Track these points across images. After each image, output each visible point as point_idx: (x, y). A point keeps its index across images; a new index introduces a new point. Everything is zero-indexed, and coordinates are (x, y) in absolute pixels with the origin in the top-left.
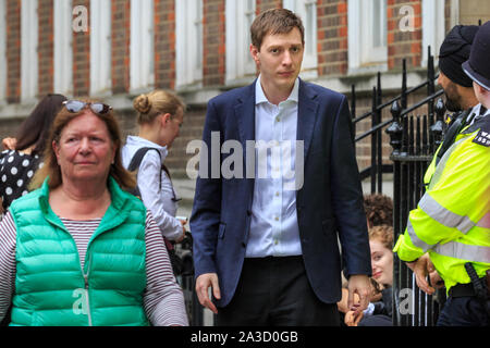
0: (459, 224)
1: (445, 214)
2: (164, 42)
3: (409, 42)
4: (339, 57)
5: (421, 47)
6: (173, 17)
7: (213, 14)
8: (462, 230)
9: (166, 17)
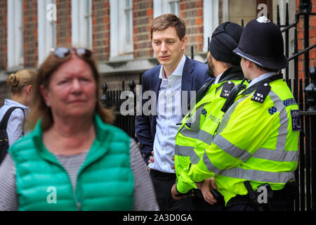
0: (241, 155)
1: (233, 148)
2: (30, 36)
3: (195, 35)
4: (148, 45)
5: (203, 38)
6: (36, 19)
7: (63, 17)
8: (243, 160)
9: (31, 19)
